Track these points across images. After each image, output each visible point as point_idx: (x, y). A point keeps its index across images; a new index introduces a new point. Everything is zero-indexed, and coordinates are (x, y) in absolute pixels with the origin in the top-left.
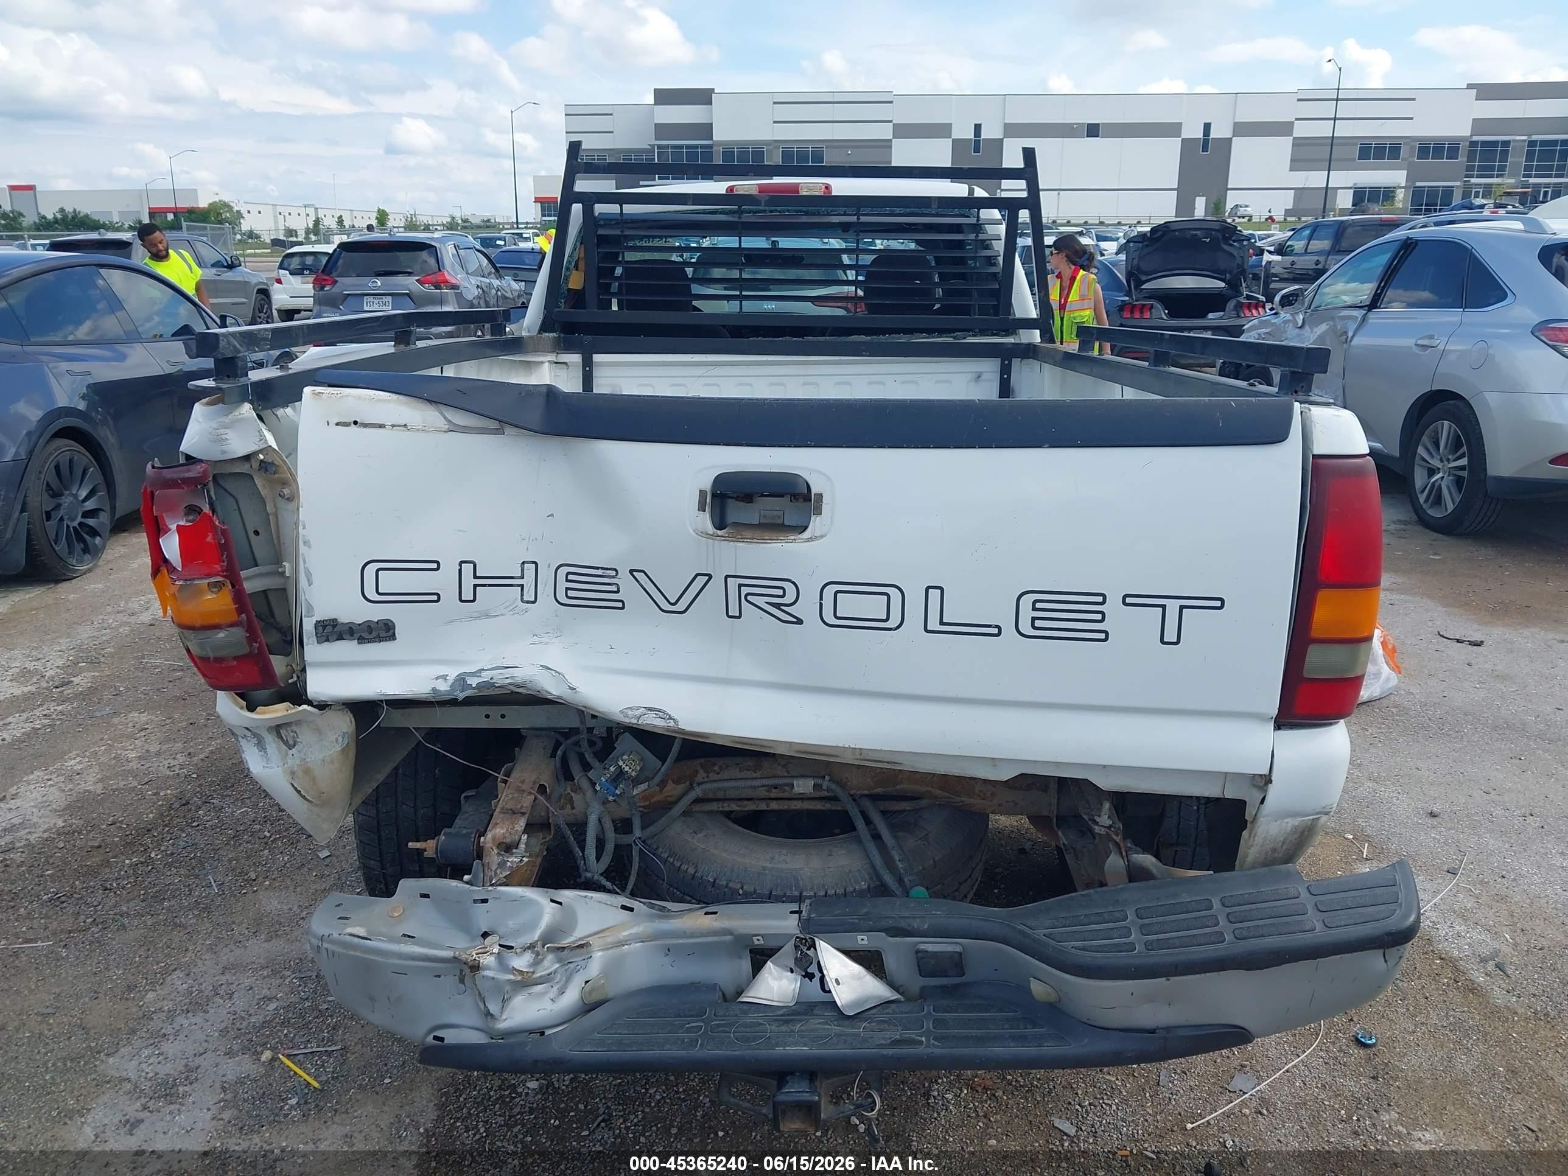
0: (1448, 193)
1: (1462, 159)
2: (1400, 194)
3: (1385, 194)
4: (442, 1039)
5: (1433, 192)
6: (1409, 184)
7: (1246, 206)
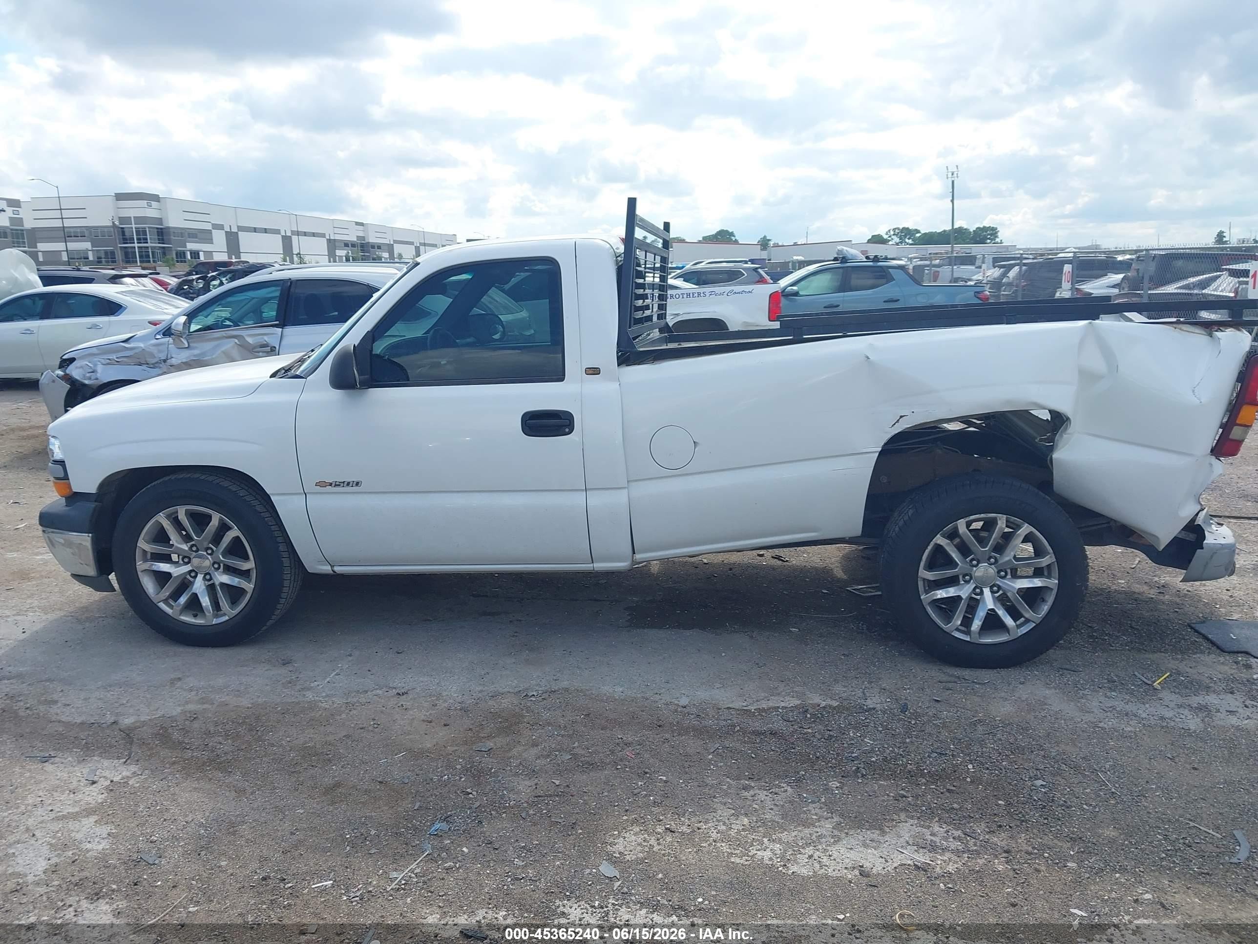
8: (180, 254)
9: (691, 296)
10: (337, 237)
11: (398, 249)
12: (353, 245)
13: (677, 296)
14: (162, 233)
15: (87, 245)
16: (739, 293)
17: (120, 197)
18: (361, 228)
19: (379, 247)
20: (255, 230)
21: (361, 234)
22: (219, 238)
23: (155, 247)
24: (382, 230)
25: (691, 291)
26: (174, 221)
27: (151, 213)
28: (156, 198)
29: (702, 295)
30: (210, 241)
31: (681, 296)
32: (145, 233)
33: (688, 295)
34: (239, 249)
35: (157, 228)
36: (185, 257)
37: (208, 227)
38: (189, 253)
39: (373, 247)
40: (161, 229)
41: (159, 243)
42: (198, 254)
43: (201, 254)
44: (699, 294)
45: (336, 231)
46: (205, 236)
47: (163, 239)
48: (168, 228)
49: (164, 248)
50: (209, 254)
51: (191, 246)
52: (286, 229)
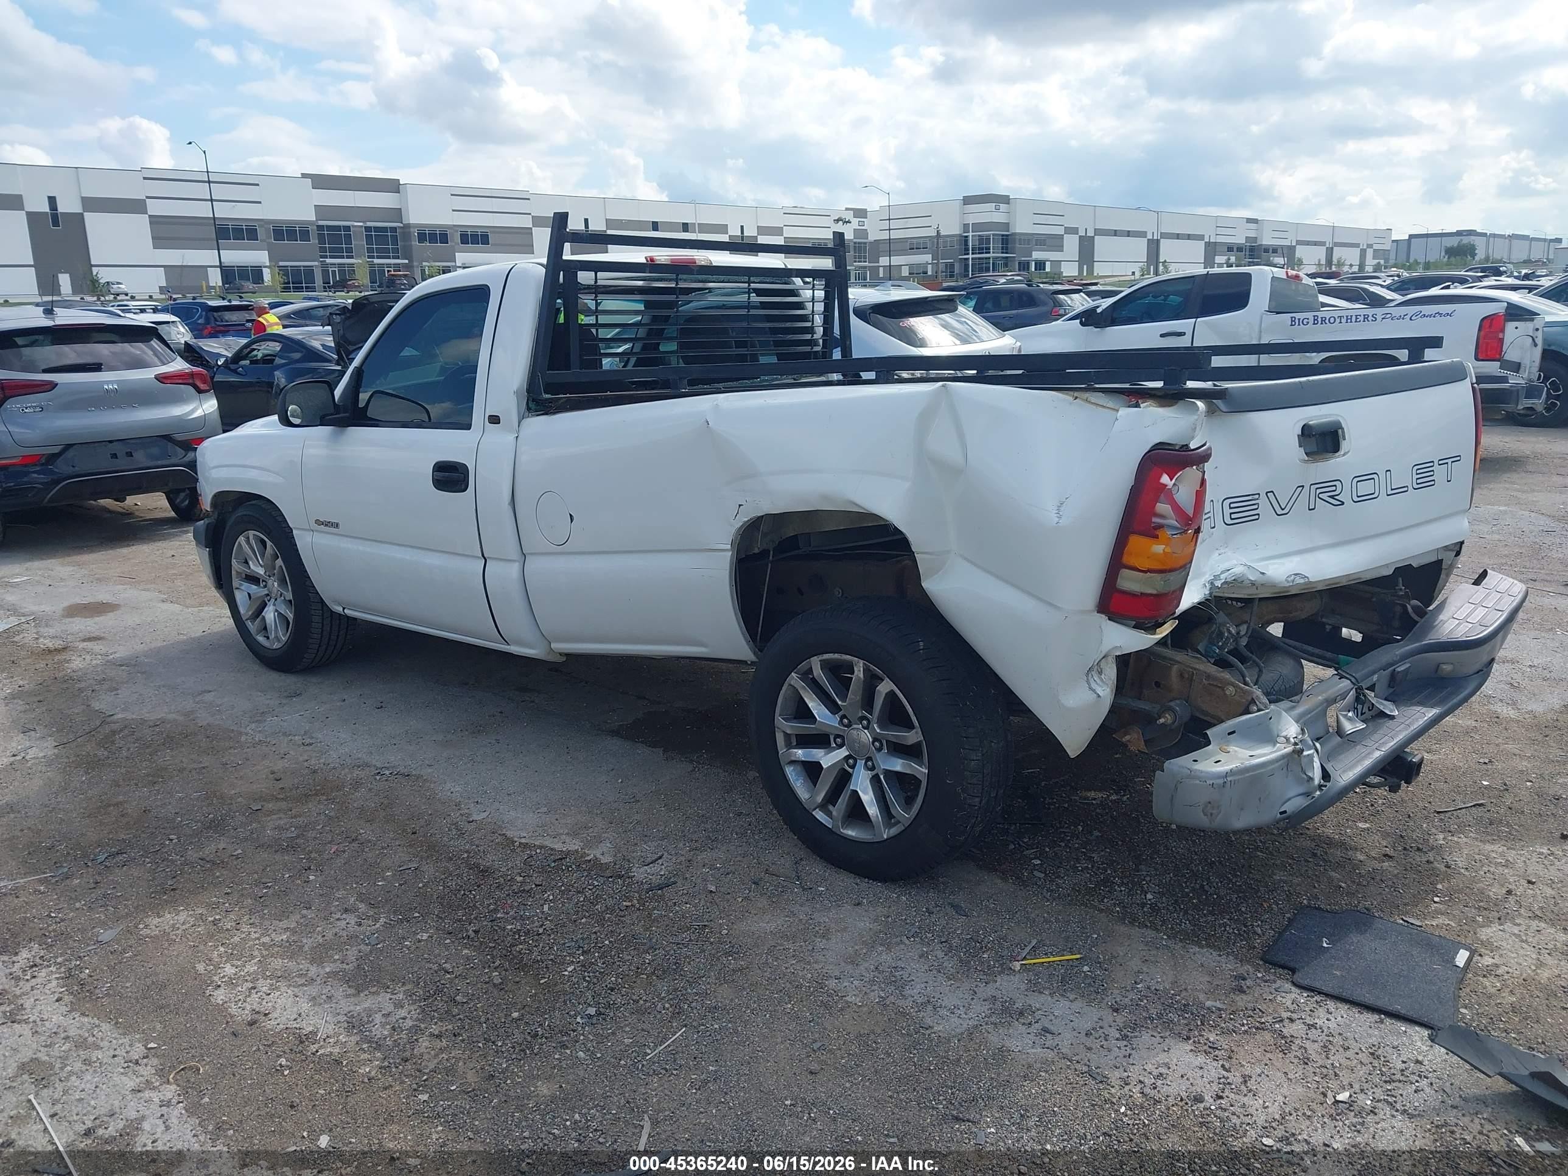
0: (309, 272)
1: (314, 241)
2: (267, 275)
3: (256, 274)
4: (1285, 812)
5: (296, 271)
6: (273, 264)
7: (119, 283)
8: (1024, 265)
9: (1354, 319)
10: (1221, 239)
11: (1301, 252)
12: (1240, 249)
13: (1332, 320)
14: (1007, 241)
15: (928, 258)
16: (1430, 316)
17: (968, 200)
18: (1253, 226)
19: (1275, 251)
20: (1115, 233)
21: (1252, 234)
22: (1071, 244)
23: (997, 258)
24: (1281, 228)
25: (1354, 313)
26: (1022, 226)
27: (998, 217)
28: (1005, 200)
29: (1370, 318)
30: (1060, 248)
31: (1338, 320)
32: (988, 240)
33: (1349, 319)
34: (1093, 257)
35: (1003, 235)
36: (1028, 269)
37: (1060, 231)
38: (1033, 263)
39: (1266, 250)
40: (1007, 235)
41: (1002, 253)
42: (1045, 264)
43: (1048, 264)
44: (1366, 317)
45: (1220, 231)
46: (1054, 242)
47: (1007, 248)
48: (1014, 234)
49: (1007, 257)
50: (1057, 263)
51: (1037, 255)
52: (1152, 232)
